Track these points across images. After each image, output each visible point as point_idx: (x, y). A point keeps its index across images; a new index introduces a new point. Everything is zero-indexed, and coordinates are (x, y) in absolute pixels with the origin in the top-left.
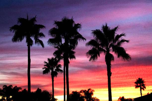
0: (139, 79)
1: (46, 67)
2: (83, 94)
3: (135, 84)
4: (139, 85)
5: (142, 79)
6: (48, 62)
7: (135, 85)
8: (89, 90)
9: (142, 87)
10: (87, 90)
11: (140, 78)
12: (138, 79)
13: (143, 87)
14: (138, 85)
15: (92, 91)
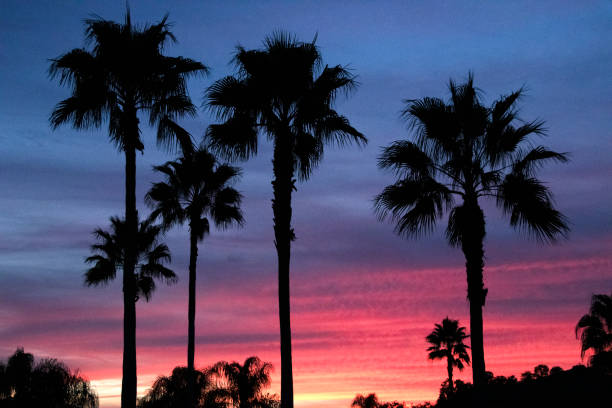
0: (446, 322)
1: (100, 253)
2: (222, 382)
3: (430, 345)
4: (443, 347)
5: (456, 323)
6: (112, 232)
7: (430, 349)
8: (250, 361)
9: (456, 357)
10: (242, 363)
11: (450, 318)
12: (440, 323)
13: (461, 356)
14: (439, 346)
15: (262, 369)
